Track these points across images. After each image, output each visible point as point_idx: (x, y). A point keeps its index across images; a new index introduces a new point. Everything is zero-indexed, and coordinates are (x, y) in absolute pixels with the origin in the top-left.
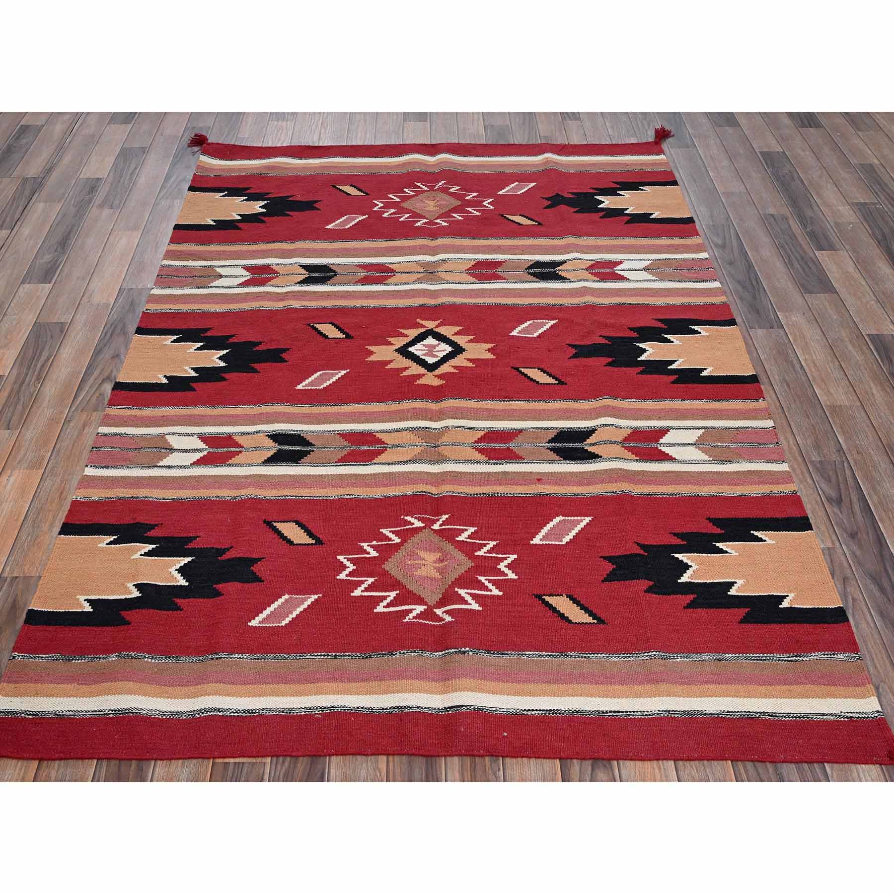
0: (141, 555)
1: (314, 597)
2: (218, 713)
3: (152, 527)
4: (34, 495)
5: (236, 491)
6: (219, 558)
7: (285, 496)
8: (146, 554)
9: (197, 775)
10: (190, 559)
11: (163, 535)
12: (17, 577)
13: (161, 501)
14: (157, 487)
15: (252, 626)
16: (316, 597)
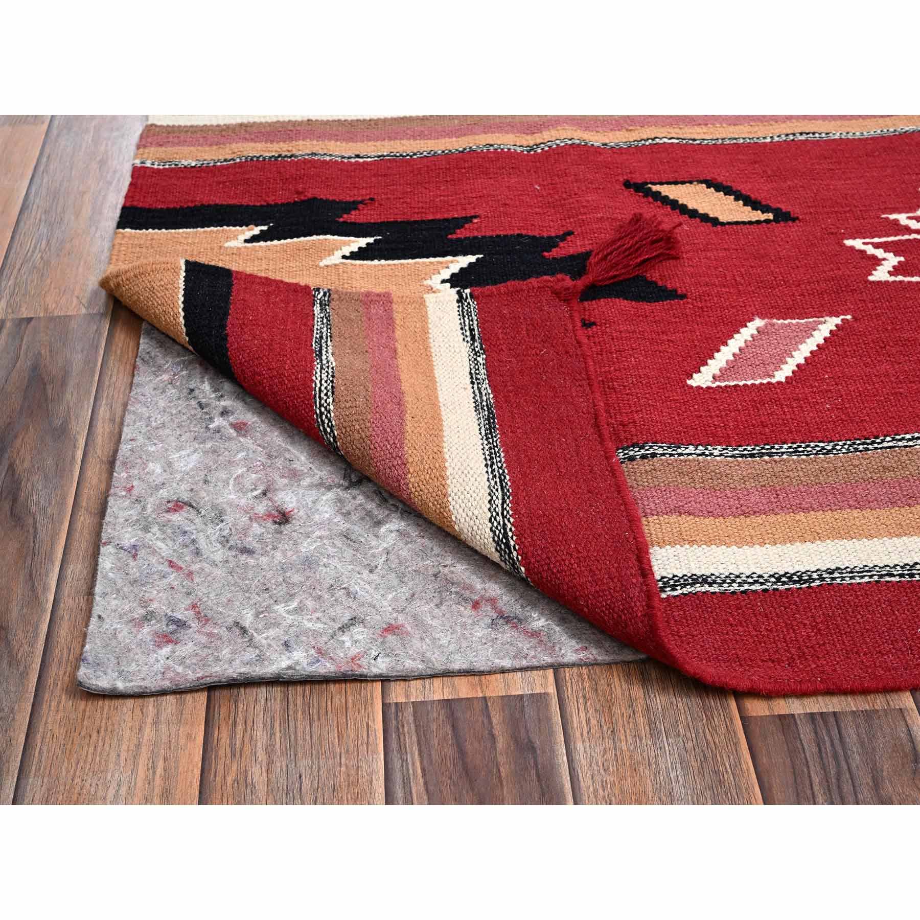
0: (344, 257)
1: (830, 324)
2: (706, 588)
3: (353, 206)
4: (35, 168)
5: (529, 137)
6: (546, 254)
7: (653, 139)
8: (354, 256)
9: (709, 754)
10: (472, 259)
11: (383, 218)
12: (30, 320)
13: (353, 160)
14: (335, 137)
15: (699, 388)
16: (837, 320)
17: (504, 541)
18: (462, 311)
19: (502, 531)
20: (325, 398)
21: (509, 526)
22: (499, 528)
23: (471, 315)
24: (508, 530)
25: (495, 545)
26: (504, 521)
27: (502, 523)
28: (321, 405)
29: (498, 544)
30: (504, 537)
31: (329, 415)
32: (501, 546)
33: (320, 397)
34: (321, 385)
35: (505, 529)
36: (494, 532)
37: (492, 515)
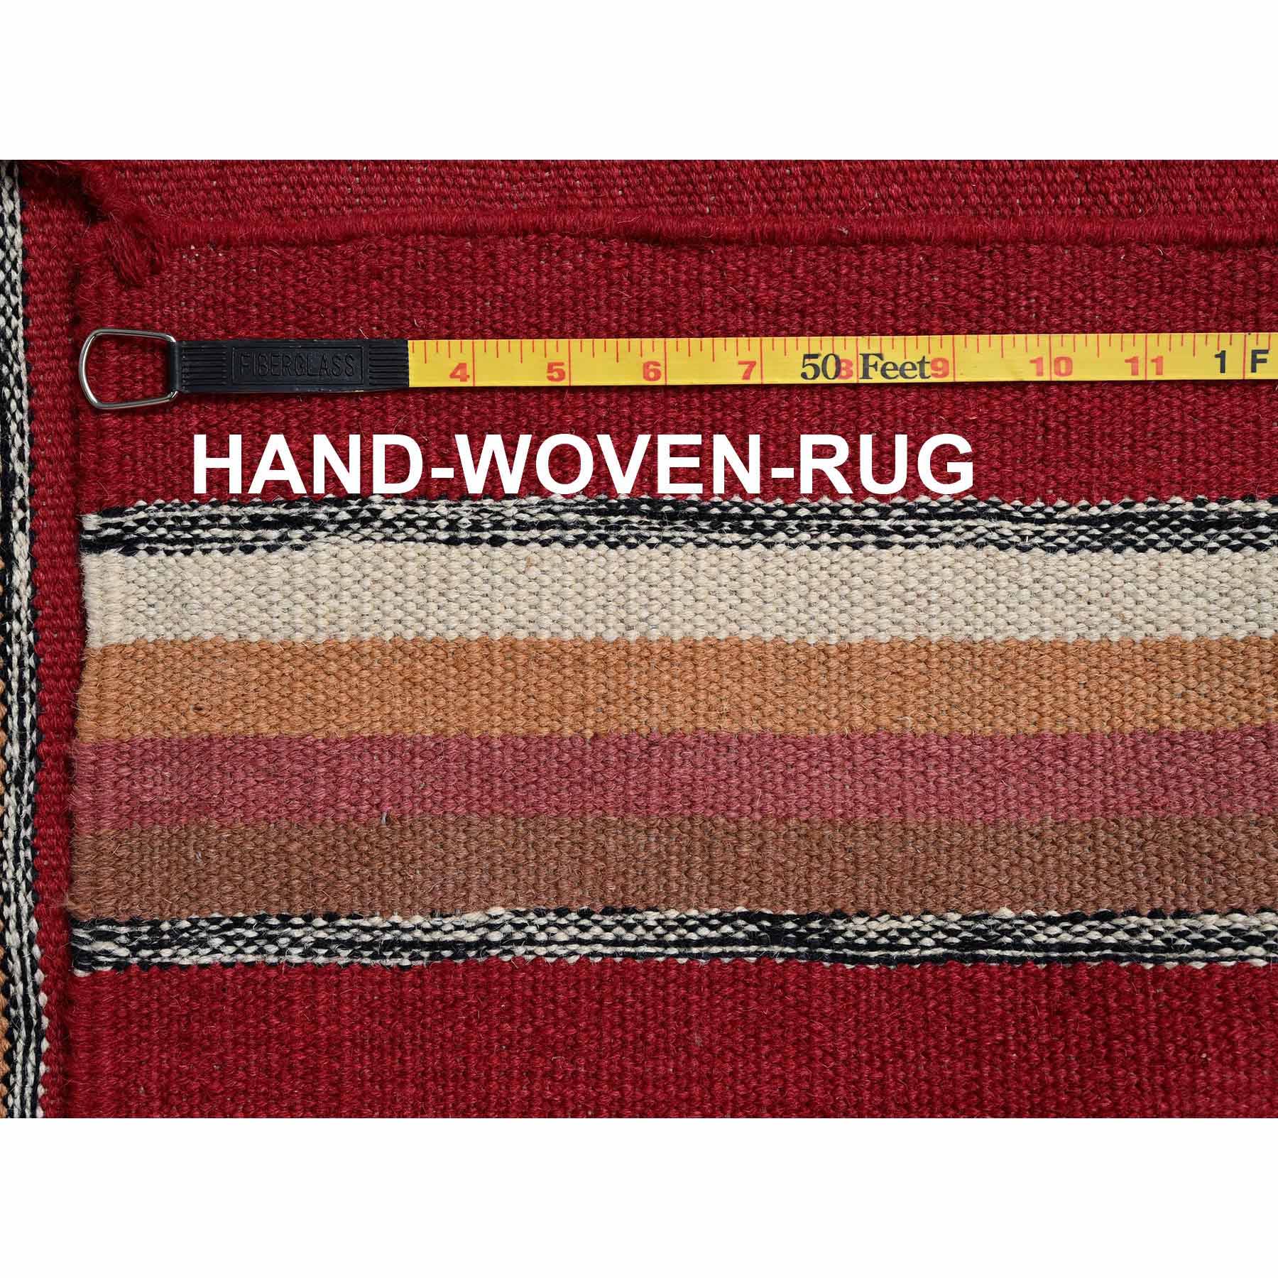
17: (1106, 526)
18: (172, 542)
19: (1084, 527)
20: (640, 930)
21: (1074, 510)
22: (1074, 533)
23: (194, 521)
24: (1084, 514)
25: (1108, 551)
26: (1058, 522)
27: (1062, 527)
28: (660, 942)
29: (1106, 544)
30: (1097, 525)
31: (691, 923)
32: (1116, 537)
33: (636, 944)
34: (596, 940)
35: (1080, 521)
36: (1082, 545)
37: (1041, 546)
